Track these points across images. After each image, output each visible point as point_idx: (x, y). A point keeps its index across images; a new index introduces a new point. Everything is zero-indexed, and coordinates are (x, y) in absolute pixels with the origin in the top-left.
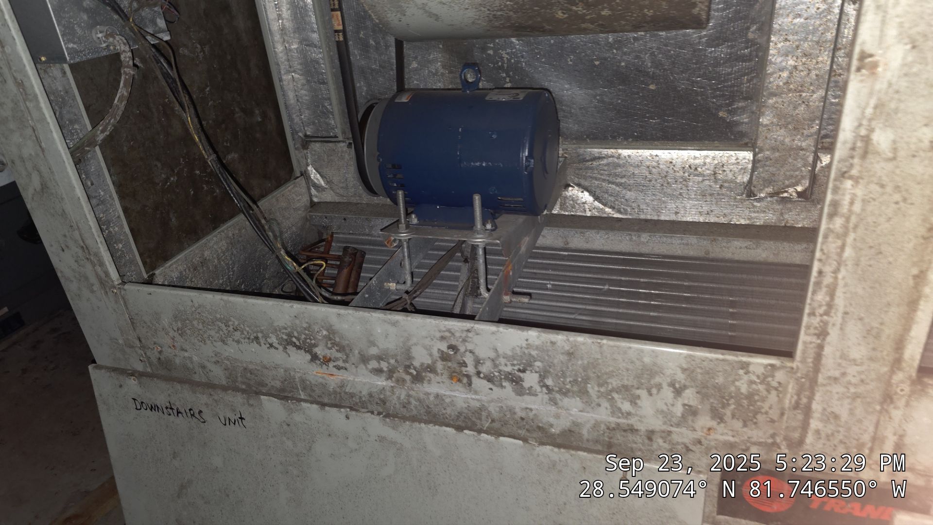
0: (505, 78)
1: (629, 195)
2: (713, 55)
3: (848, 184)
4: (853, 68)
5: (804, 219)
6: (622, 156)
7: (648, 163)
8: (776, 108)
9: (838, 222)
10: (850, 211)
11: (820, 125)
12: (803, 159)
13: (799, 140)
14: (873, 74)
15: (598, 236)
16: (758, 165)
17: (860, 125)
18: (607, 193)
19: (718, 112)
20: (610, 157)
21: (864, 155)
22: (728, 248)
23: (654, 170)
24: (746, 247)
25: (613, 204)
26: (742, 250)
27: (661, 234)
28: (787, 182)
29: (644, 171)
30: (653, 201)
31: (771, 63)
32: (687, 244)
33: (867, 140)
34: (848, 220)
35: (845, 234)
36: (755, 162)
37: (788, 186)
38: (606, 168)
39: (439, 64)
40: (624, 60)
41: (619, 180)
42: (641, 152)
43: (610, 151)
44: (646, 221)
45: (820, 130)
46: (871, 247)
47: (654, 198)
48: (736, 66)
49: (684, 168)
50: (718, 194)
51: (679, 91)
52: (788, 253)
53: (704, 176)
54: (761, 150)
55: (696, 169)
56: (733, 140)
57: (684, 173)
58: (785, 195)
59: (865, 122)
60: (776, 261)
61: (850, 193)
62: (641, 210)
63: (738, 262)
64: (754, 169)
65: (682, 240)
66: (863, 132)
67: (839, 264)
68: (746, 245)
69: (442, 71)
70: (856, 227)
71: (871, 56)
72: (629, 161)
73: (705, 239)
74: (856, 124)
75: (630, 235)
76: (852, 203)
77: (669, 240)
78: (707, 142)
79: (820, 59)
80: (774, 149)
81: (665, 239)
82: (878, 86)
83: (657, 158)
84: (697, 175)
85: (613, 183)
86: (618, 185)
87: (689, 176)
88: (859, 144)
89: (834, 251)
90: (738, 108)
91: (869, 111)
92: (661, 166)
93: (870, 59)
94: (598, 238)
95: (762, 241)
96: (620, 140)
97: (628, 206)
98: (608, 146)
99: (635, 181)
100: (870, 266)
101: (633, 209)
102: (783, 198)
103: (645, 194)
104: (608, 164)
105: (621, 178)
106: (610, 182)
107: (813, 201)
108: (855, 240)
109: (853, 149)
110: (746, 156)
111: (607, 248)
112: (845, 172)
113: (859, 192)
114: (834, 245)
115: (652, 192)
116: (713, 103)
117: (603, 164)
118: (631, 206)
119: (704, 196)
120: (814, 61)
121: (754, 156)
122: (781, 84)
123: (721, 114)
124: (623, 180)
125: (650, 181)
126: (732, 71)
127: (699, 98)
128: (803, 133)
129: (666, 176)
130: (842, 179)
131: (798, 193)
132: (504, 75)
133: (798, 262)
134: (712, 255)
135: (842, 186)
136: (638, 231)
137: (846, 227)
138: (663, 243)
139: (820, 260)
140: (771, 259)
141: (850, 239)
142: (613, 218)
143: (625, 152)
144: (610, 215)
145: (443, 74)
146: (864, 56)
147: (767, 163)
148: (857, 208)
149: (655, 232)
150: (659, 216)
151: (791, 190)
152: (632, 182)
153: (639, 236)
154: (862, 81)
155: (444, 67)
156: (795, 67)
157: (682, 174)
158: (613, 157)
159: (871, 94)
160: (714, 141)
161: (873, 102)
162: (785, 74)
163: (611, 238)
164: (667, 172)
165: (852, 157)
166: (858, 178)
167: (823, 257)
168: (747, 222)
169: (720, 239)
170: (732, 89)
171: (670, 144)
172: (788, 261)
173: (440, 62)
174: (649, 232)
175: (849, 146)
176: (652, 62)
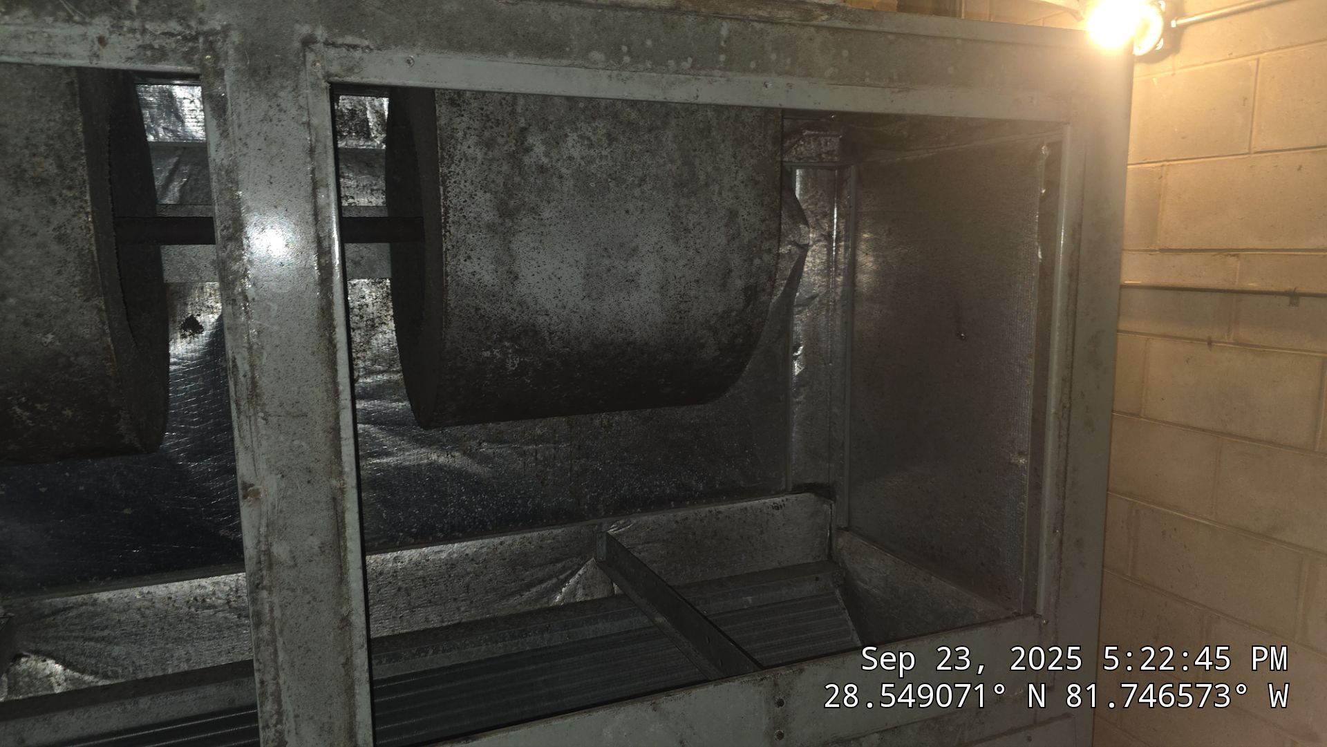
1: (117, 650)
2: (197, 471)
3: (265, 594)
4: (241, 496)
6: (99, 601)
7: (138, 604)
9: (265, 630)
10: (272, 618)
14: (258, 499)
15: (73, 719)
17: (259, 542)
18: (83, 654)
19: (218, 531)
20: (81, 606)
21: (270, 567)
23: (147, 612)
25: (94, 669)
29: (134, 616)
32: (204, 698)
33: (268, 553)
34: (272, 626)
35: (274, 641)
38: (77, 621)
40: (82, 484)
41: (99, 634)
42: (126, 592)
43: (80, 598)
44: (146, 680)
46: (299, 647)
47: (154, 647)
48: (229, 479)
49: (188, 602)
50: (237, 626)
51: (164, 513)
53: (215, 607)
55: (204, 600)
57: (189, 608)
59: (262, 539)
61: (268, 602)
62: (137, 668)
66: (263, 548)
67: (277, 670)
70: (281, 632)
71: (252, 485)
72: (111, 605)
74: (255, 541)
75: (123, 704)
76: (272, 611)
78: (212, 566)
81: (174, 698)
82: (264, 509)
83: (150, 596)
84: (207, 608)
85: (91, 640)
86: (97, 640)
87: (197, 611)
88: (263, 558)
89: (269, 658)
91: (263, 530)
92: (157, 605)
93: (251, 488)
96: (94, 581)
97: (117, 666)
99: (123, 630)
100: (304, 664)
101: (126, 668)
103: (140, 645)
104: (80, 616)
105: (102, 630)
106: (86, 640)
108: (284, 643)
109: (259, 562)
112: (259, 584)
113: (276, 599)
114: (267, 653)
115: (149, 640)
116: (209, 521)
117: (72, 617)
118: (122, 665)
119: (220, 631)
123: (222, 533)
124: (106, 633)
125: (144, 626)
126: (225, 484)
127: (191, 518)
129: (166, 617)
130: (257, 590)
135: (259, 597)
136: (134, 697)
137: (272, 633)
138: (171, 703)
139: (259, 670)
141: (280, 644)
142: (98, 687)
143: (103, 596)
144: (92, 685)
146: (246, 486)
148: (277, 613)
150: (164, 669)
152: (118, 632)
153: (136, 704)
154: (250, 506)
157: (187, 609)
158: (86, 604)
159: (260, 516)
160: (221, 564)
161: (264, 522)
164: (166, 611)
165: (261, 570)
166: (270, 587)
167: (261, 667)
170: (229, 504)
171: (166, 576)
174: (150, 695)
175: (255, 560)
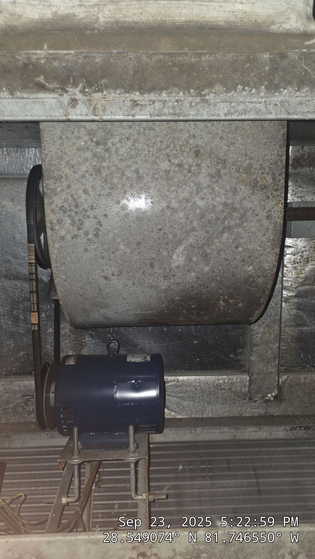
0: (110, 338)
1: (185, 403)
5: (278, 411)
6: (180, 380)
7: (194, 384)
8: (257, 352)
11: (279, 360)
12: (273, 378)
13: (270, 368)
15: (171, 432)
16: (252, 382)
18: (172, 403)
20: (173, 381)
22: (245, 432)
23: (198, 388)
24: (254, 431)
25: (175, 409)
26: (253, 433)
27: (208, 428)
28: (267, 391)
29: (193, 389)
30: (198, 406)
31: (252, 330)
32: (223, 432)
36: (251, 381)
37: (268, 393)
38: (170, 388)
39: (67, 329)
40: (180, 328)
41: (179, 395)
42: (190, 377)
43: (173, 378)
44: (196, 419)
45: (279, 363)
47: (199, 404)
49: (214, 386)
50: (234, 400)
51: (209, 344)
52: (276, 432)
53: (225, 390)
54: (253, 375)
55: (221, 386)
56: (238, 369)
57: (214, 389)
58: (267, 398)
60: (271, 438)
62: (192, 412)
63: (252, 440)
64: (250, 384)
65: (220, 430)
68: (254, 430)
69: (69, 333)
72: (184, 383)
73: (232, 429)
75: (190, 429)
77: (213, 431)
78: (224, 370)
79: (275, 328)
80: (259, 374)
81: (210, 430)
83: (199, 380)
84: (222, 390)
85: (175, 397)
86: (178, 397)
87: (217, 390)
90: (239, 353)
92: (202, 385)
94: (171, 433)
95: (262, 427)
96: (178, 371)
98: (171, 375)
99: (188, 394)
101: (188, 411)
102: (266, 400)
103: (194, 402)
104: (172, 386)
105: (180, 393)
106: (173, 396)
107: (281, 400)
110: (246, 377)
111: (177, 440)
115: (198, 400)
116: (227, 350)
117: (169, 386)
120: (272, 329)
121: (250, 377)
122: (258, 340)
123: (231, 356)
124: (181, 395)
125: (196, 394)
127: (220, 348)
128: (271, 365)
129: (205, 391)
131: (274, 397)
132: (110, 336)
133: (282, 438)
134: (237, 438)
136: (194, 426)
138: (209, 433)
140: (269, 437)
142: (176, 418)
143: (181, 378)
144: (175, 417)
145: (69, 336)
147: (256, 381)
149: (204, 426)
150: (203, 415)
151: (269, 395)
152: (186, 395)
153: (195, 430)
155: (70, 331)
156: (264, 332)
158: (175, 381)
160: (228, 370)
162: (260, 335)
163: (179, 433)
164: (205, 388)
168: (250, 415)
169: (240, 427)
170: (236, 343)
172: (277, 438)
173: (68, 328)
174: (201, 427)
176: (195, 329)
